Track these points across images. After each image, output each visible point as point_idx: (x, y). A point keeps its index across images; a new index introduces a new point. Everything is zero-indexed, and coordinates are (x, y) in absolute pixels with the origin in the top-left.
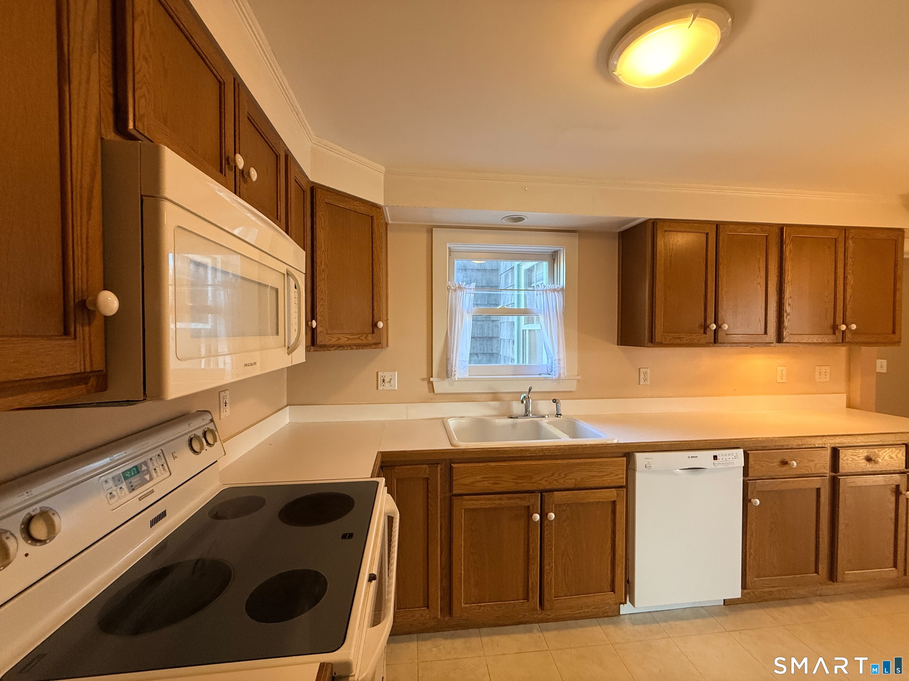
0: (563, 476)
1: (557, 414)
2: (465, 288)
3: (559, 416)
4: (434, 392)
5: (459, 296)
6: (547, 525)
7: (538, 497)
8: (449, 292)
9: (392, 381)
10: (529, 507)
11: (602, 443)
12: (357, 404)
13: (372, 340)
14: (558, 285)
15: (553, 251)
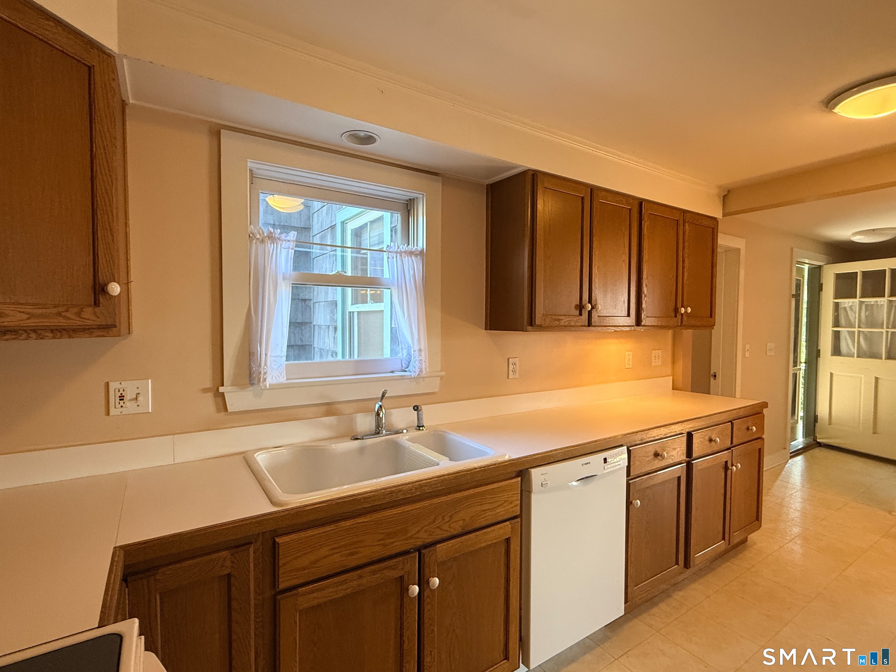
0: (449, 519)
1: (418, 426)
2: (279, 239)
3: (421, 428)
4: (227, 410)
5: (269, 251)
6: (428, 597)
7: (415, 559)
8: (251, 242)
9: (140, 398)
10: (402, 577)
11: (494, 463)
12: (57, 448)
13: (94, 318)
14: (415, 247)
15: (407, 198)
